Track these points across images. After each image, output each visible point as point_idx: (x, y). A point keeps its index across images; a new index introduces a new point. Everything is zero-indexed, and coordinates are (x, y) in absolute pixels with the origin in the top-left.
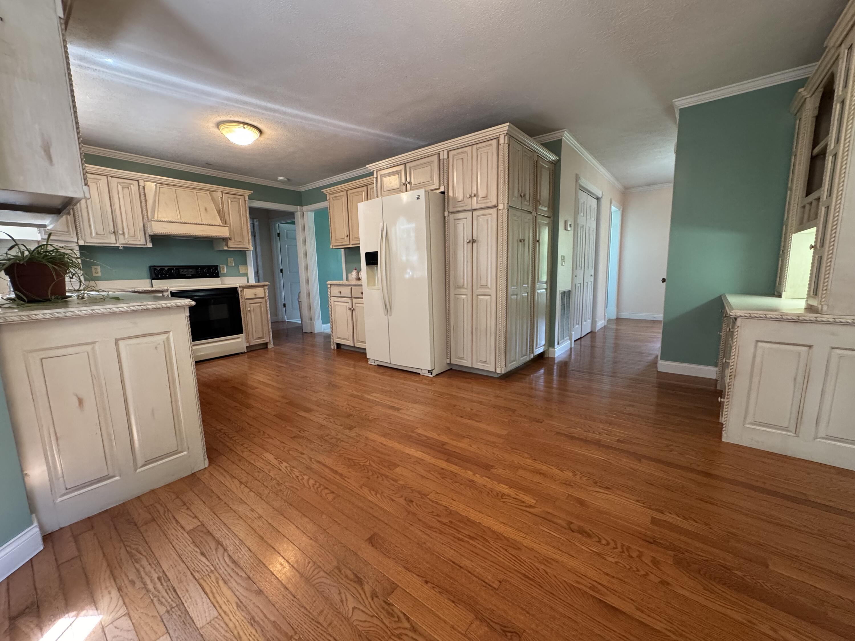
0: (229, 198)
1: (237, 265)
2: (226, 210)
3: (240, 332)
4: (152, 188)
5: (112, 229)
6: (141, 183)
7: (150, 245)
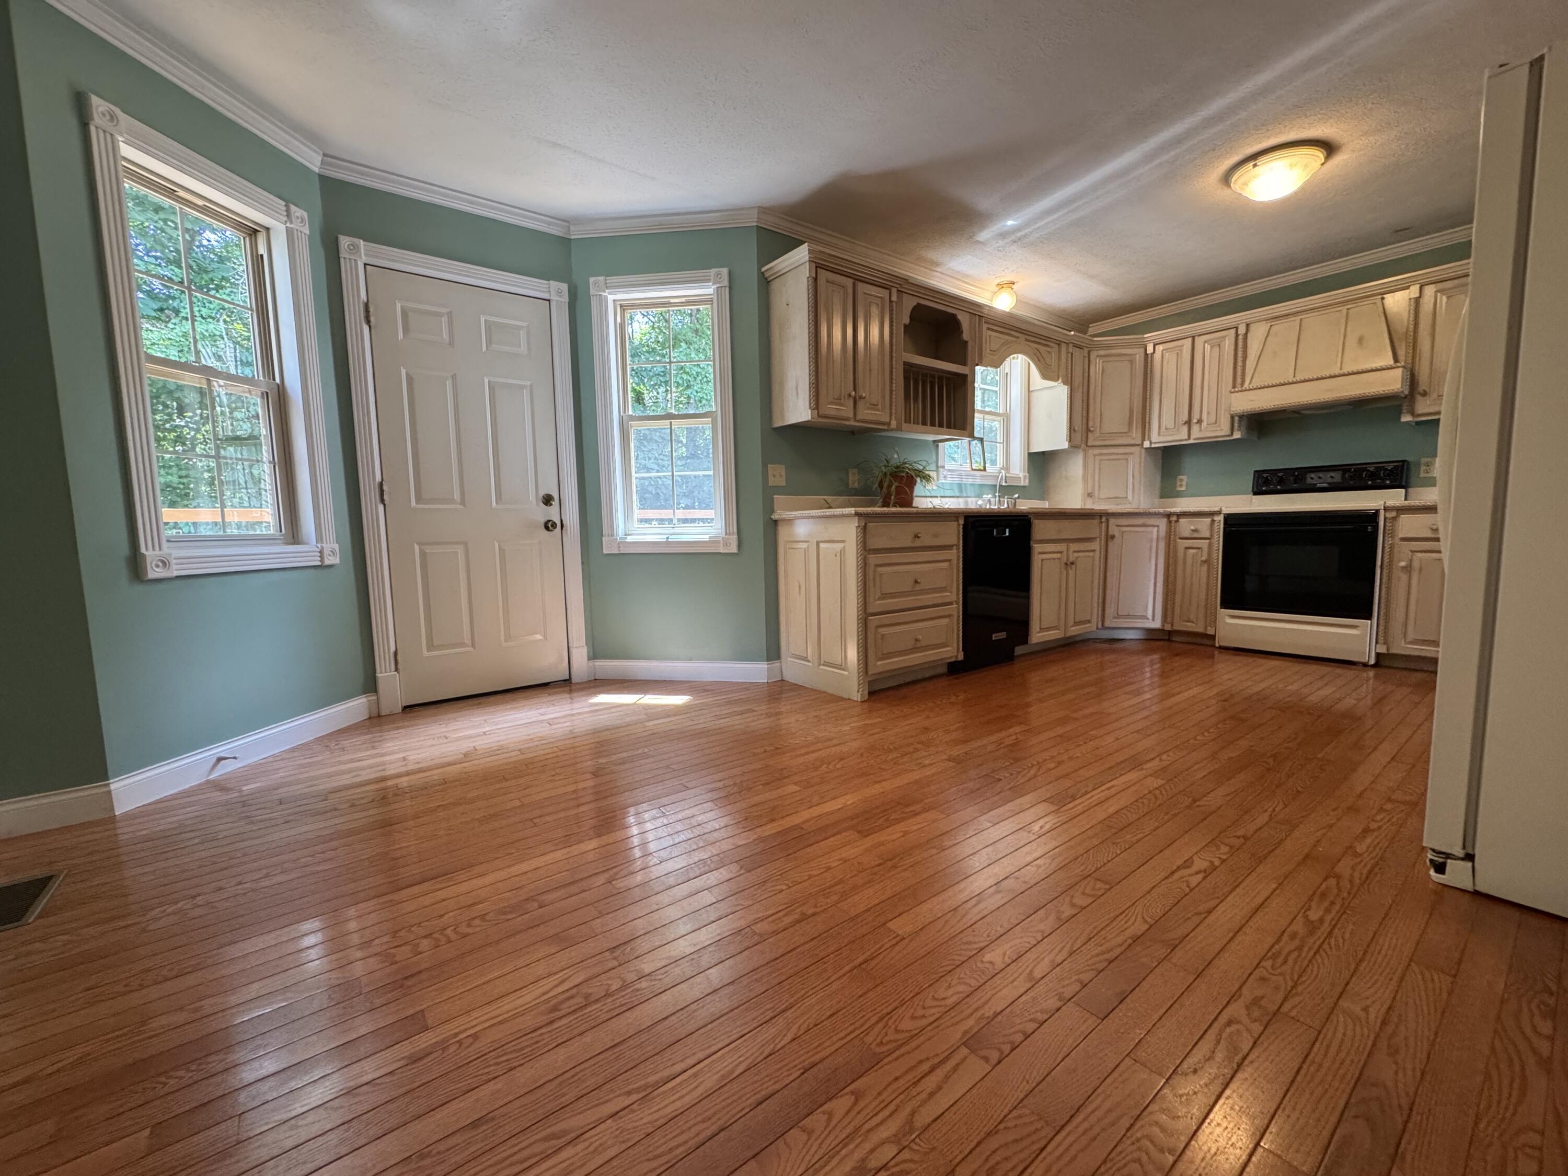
0: (1441, 290)
2: (1426, 325)
3: (1368, 617)
4: (1258, 334)
5: (1186, 418)
6: (1242, 330)
7: (1237, 435)
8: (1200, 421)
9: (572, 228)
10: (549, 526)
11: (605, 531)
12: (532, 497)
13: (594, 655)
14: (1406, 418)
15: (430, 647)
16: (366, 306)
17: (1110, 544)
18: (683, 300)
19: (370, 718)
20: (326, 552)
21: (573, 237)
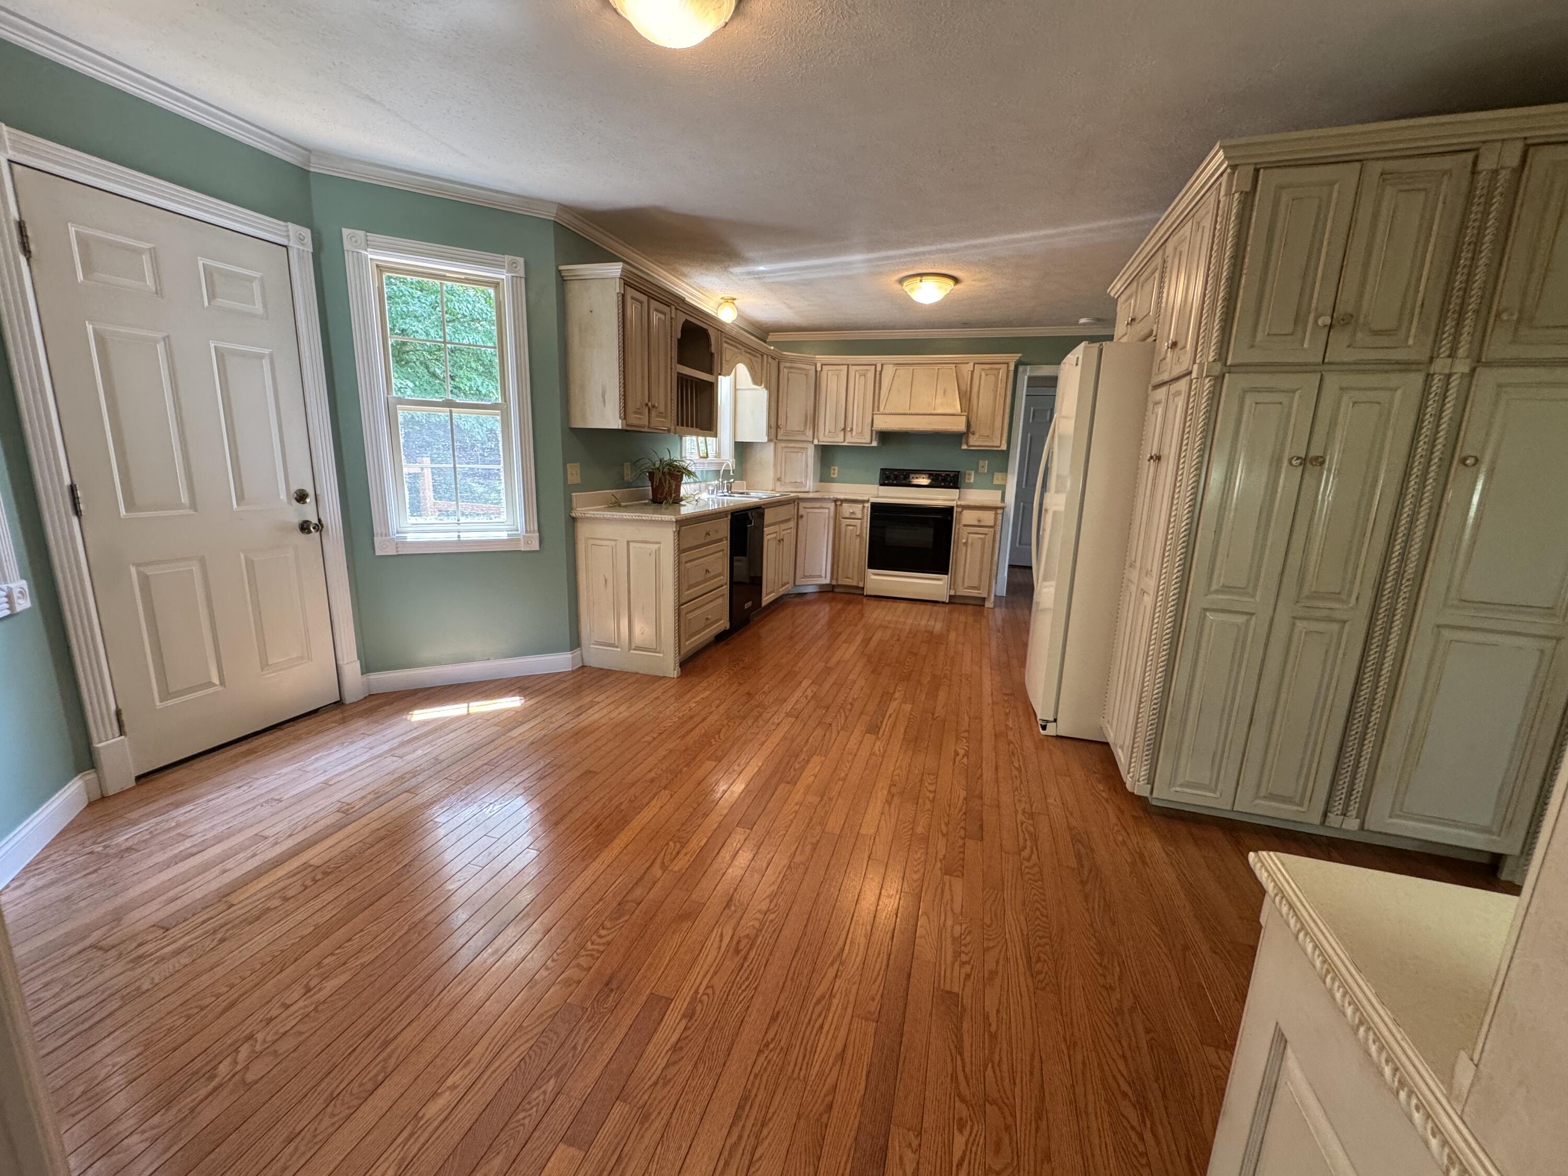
0: (983, 369)
1: (991, 473)
2: (975, 389)
3: (947, 573)
4: (888, 372)
5: (842, 427)
6: (879, 368)
7: (874, 444)
8: (851, 430)
9: (313, 159)
10: (304, 527)
11: (377, 529)
12: (283, 496)
13: (366, 669)
14: (964, 447)
15: (166, 694)
16: (21, 226)
17: (800, 522)
18: (463, 277)
19: (91, 804)
20: (16, 594)
21: (312, 170)
